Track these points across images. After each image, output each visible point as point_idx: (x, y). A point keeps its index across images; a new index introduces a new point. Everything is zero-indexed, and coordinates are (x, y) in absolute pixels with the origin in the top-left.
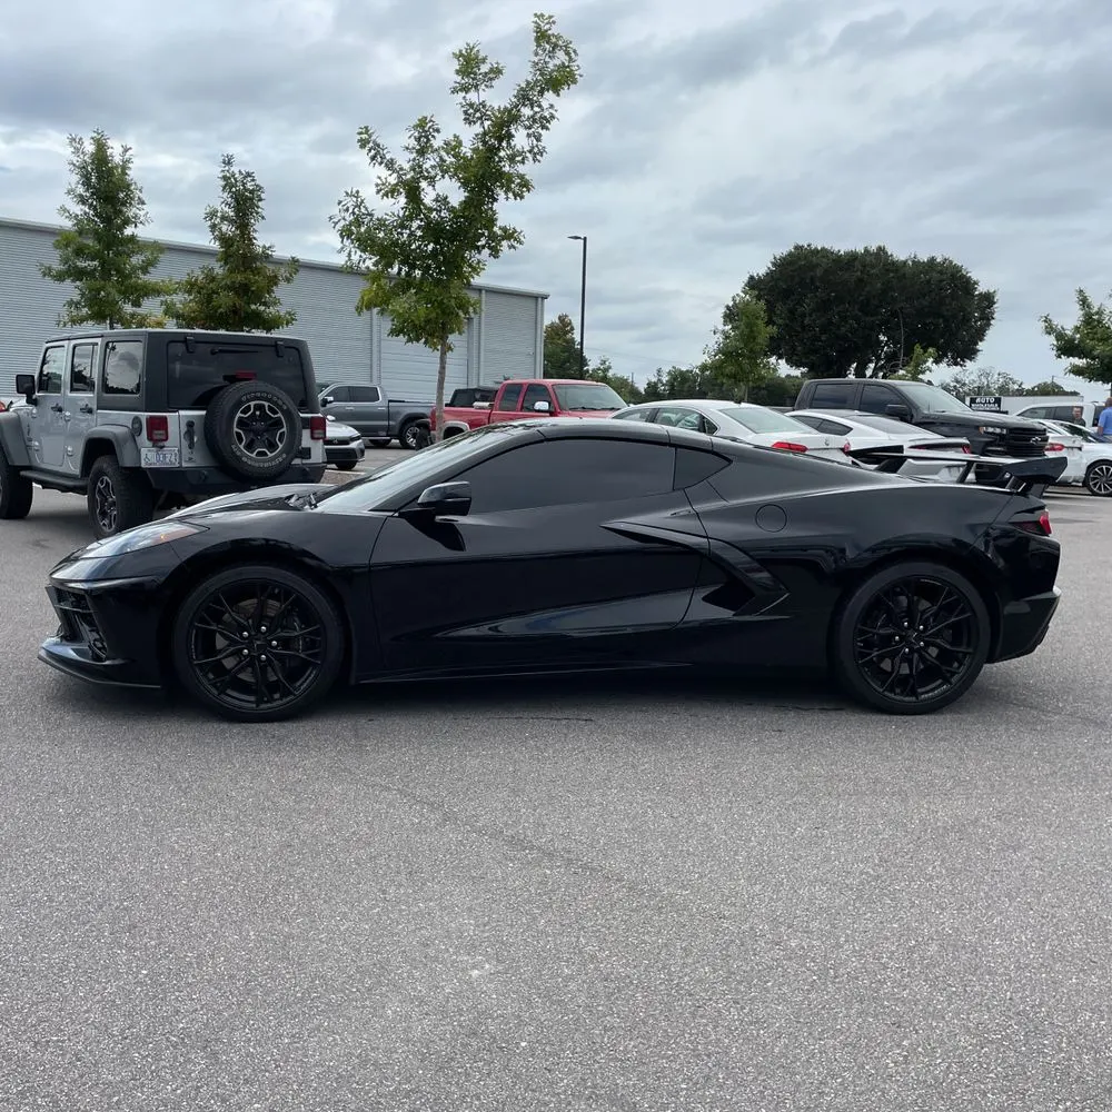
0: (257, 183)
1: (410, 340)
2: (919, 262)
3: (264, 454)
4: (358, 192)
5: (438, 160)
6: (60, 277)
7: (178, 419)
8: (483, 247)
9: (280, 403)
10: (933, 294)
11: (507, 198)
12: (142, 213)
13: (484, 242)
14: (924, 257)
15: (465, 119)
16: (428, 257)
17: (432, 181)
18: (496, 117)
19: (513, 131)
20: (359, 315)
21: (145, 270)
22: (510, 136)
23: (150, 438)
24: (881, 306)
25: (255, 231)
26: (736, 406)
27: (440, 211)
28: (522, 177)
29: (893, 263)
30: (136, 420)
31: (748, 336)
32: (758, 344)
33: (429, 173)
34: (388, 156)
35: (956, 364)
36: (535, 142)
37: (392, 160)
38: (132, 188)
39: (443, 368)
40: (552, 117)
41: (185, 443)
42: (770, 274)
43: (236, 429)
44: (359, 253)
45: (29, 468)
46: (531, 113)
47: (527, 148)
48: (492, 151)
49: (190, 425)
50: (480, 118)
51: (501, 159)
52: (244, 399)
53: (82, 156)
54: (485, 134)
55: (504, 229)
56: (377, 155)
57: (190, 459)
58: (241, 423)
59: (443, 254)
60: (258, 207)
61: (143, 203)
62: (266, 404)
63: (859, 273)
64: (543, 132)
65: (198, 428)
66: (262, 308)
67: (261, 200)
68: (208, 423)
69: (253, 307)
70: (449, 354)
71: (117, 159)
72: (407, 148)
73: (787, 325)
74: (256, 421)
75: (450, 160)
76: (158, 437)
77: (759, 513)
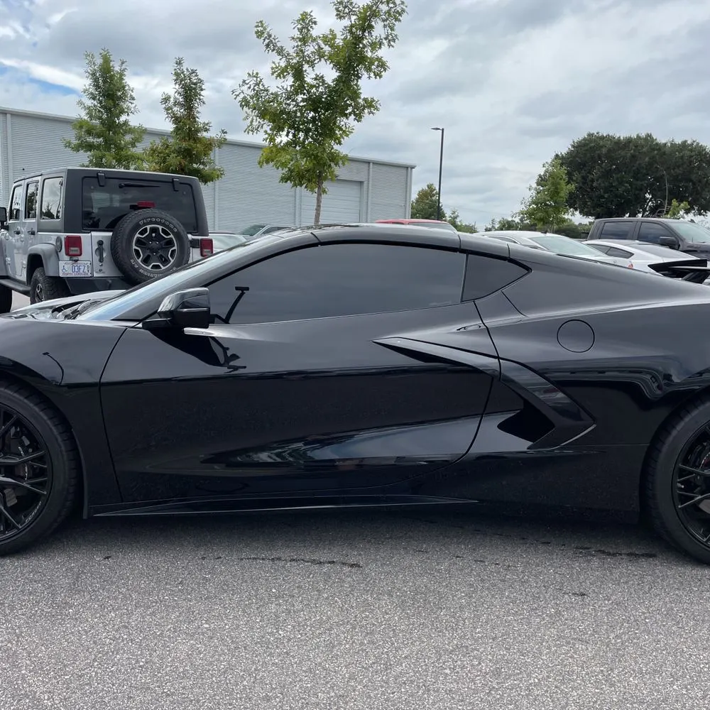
0: (199, 77)
1: (295, 185)
2: (675, 144)
3: (158, 267)
4: (257, 74)
5: (316, 47)
6: (77, 148)
7: (90, 240)
8: (350, 114)
9: (171, 226)
10: (685, 166)
11: (369, 77)
12: (133, 105)
13: (351, 110)
14: (678, 141)
15: (337, 15)
16: (308, 122)
17: (312, 64)
18: (360, 13)
19: (373, 23)
20: (261, 167)
21: (133, 145)
22: (371, 27)
23: (67, 254)
24: (648, 174)
25: (198, 112)
26: (543, 235)
27: (318, 87)
28: (379, 59)
29: (657, 144)
30: (58, 239)
31: (555, 193)
32: (561, 197)
33: (310, 57)
34: (279, 44)
35: (700, 214)
36: (390, 31)
37: (282, 47)
38: (127, 88)
39: (319, 206)
40: (403, 11)
41: (96, 258)
42: (570, 154)
43: (134, 247)
44: (259, 120)
45: (7, 277)
46: (387, 8)
47: (383, 36)
48: (358, 39)
49: (100, 243)
50: (348, 14)
51: (365, 46)
52: (141, 223)
53: (93, 66)
54: (352, 26)
55: (365, 100)
56: (271, 45)
57: (100, 270)
58: (139, 242)
59: (320, 120)
60: (200, 95)
61: (133, 99)
62: (160, 227)
63: (632, 151)
64: (397, 23)
65: (106, 245)
66: (201, 167)
67: (202, 90)
68: (114, 242)
69: (195, 166)
70: (324, 196)
71: (117, 68)
72: (293, 38)
73: (581, 188)
74: (152, 240)
75: (327, 49)
76: (74, 253)
77: (560, 329)
